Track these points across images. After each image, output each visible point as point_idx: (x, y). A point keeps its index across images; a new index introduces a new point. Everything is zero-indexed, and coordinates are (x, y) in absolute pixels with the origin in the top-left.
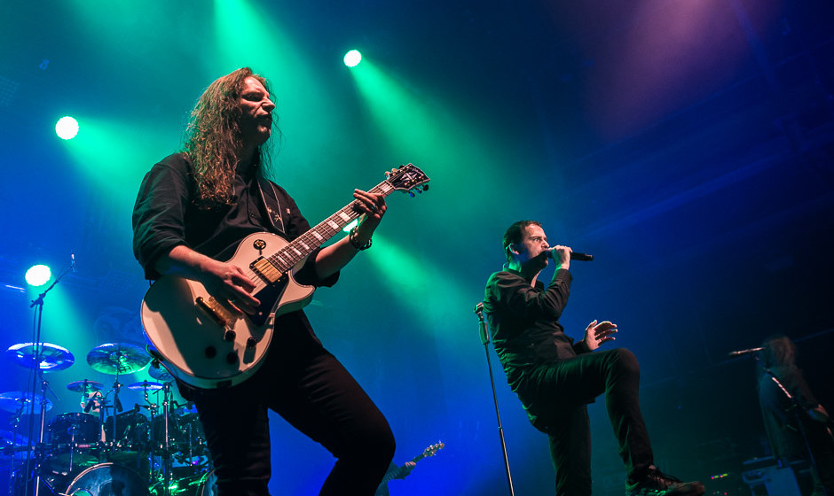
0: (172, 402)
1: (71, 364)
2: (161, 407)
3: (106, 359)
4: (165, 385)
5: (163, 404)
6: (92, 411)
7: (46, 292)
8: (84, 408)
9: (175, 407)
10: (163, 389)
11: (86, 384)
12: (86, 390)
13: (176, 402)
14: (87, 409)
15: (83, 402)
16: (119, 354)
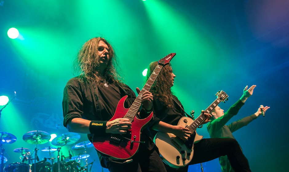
0: (62, 156)
1: (15, 141)
2: (57, 159)
3: (31, 138)
4: (58, 148)
5: (57, 157)
6: (25, 162)
7: (2, 109)
8: (22, 160)
9: (64, 159)
10: (57, 150)
11: (22, 149)
12: (22, 152)
13: (64, 156)
14: (23, 161)
15: (21, 157)
16: (37, 136)
